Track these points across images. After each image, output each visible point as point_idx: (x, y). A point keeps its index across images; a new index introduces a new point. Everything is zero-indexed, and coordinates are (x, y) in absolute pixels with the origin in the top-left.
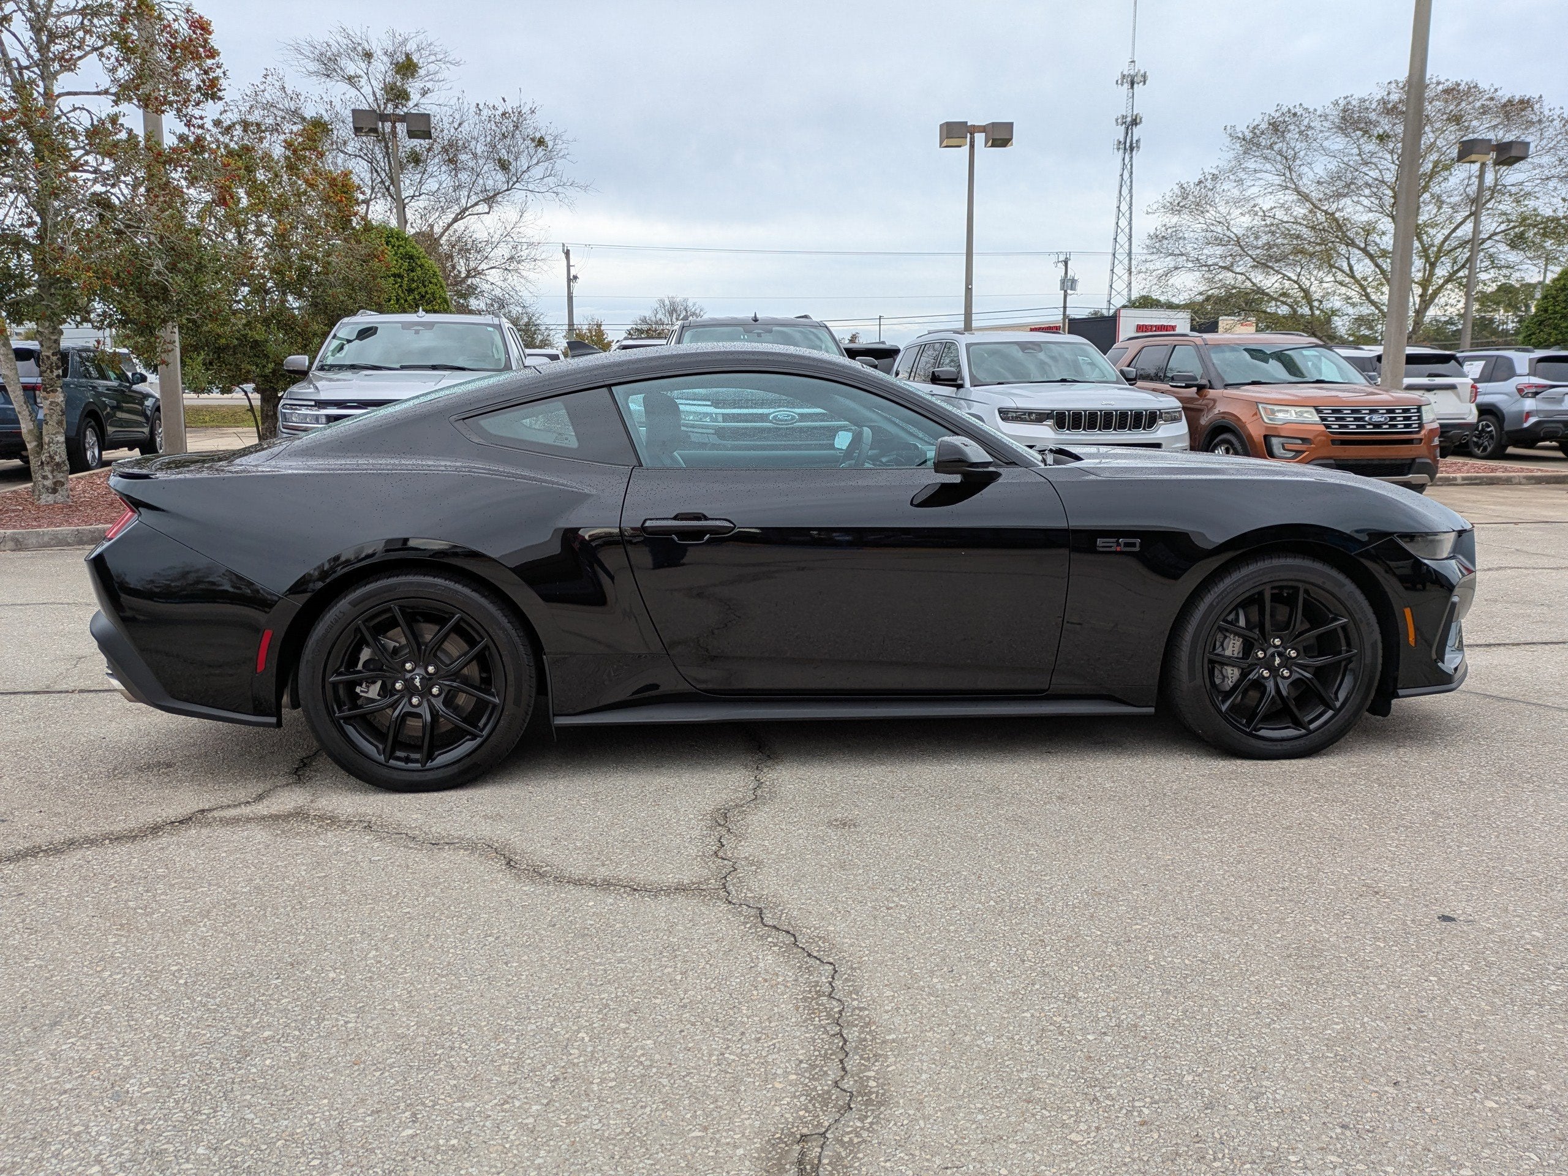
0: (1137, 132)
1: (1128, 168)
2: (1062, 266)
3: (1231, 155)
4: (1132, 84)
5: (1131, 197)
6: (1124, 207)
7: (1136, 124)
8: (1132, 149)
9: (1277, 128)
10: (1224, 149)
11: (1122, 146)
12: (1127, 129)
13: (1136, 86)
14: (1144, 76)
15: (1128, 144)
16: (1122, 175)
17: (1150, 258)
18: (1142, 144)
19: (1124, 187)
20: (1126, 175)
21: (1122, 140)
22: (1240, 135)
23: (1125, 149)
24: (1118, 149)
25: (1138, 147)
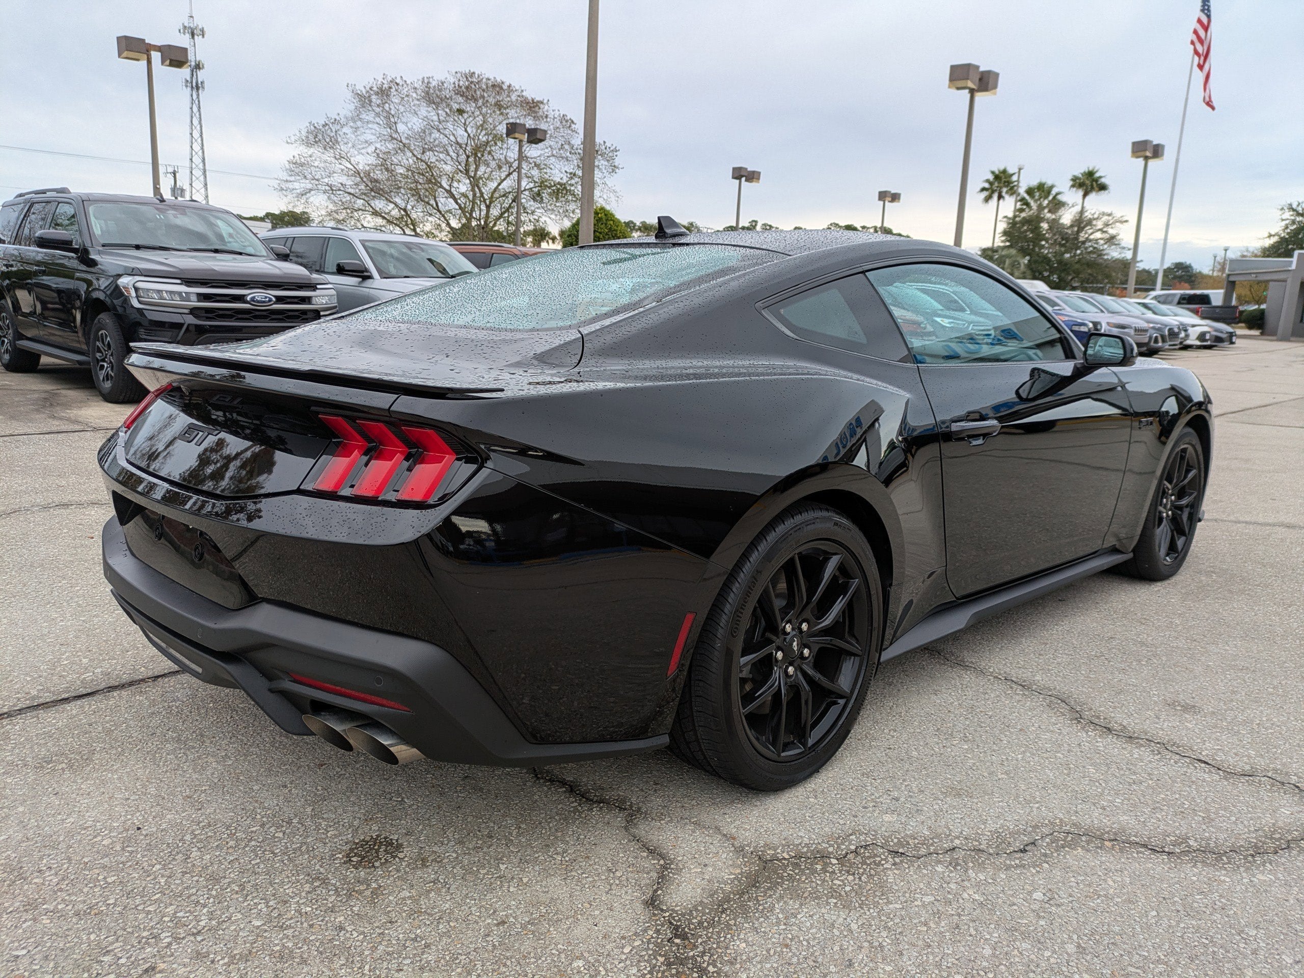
0: (201, 75)
1: (196, 105)
2: (171, 177)
3: (352, 107)
4: (193, 35)
5: (201, 127)
6: (196, 134)
7: (199, 68)
8: (198, 88)
9: (384, 93)
10: (347, 101)
11: (189, 85)
12: (192, 71)
13: (196, 37)
14: (202, 31)
15: (194, 84)
16: (191, 108)
17: (289, 178)
18: (206, 85)
19: (194, 119)
20: (195, 109)
21: (189, 79)
22: (359, 92)
23: (192, 87)
24: (187, 86)
25: (203, 88)
